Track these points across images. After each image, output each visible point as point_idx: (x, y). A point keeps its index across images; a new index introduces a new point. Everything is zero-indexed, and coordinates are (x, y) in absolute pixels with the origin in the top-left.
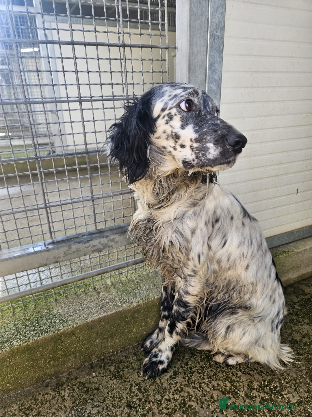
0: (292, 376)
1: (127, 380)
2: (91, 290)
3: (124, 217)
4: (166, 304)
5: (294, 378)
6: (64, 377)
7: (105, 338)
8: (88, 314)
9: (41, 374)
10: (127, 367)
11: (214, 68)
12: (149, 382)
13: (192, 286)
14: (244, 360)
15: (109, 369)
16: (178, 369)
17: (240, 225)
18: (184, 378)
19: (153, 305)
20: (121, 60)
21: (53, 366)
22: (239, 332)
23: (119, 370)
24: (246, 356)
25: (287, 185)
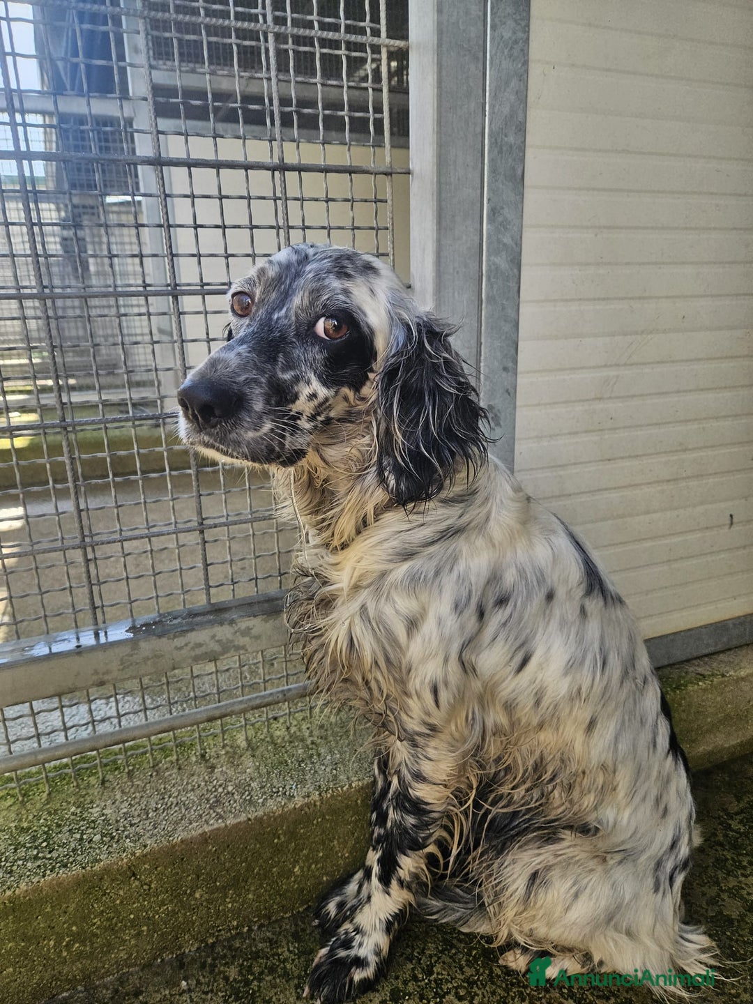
2: (194, 759)
3: (281, 575)
6: (107, 989)
7: (217, 888)
8: (176, 823)
9: (47, 976)
10: (272, 970)
11: (500, 219)
13: (430, 760)
14: (583, 967)
15: (224, 972)
16: (405, 983)
17: (573, 614)
19: (347, 807)
20: (276, 199)
21: (80, 956)
22: (562, 890)
23: (251, 977)
24: (588, 957)
25: (702, 503)
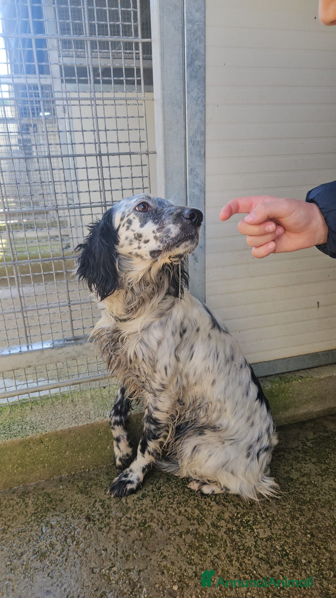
0: (271, 513)
1: (93, 496)
2: (68, 402)
5: (273, 514)
6: (32, 487)
7: (75, 452)
8: (59, 424)
9: (9, 479)
10: (96, 484)
11: (195, 173)
12: (114, 501)
13: (161, 401)
15: (77, 484)
16: (148, 492)
17: (205, 336)
18: (152, 501)
20: (98, 168)
21: (21, 473)
22: (205, 454)
23: (87, 486)
25: (302, 296)
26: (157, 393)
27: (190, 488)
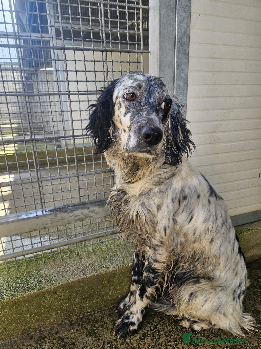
0: (253, 344)
1: (101, 338)
2: (75, 255)
3: (104, 193)
4: (136, 269)
5: (256, 346)
6: (47, 332)
7: (84, 298)
8: (70, 276)
9: (27, 327)
10: (102, 326)
12: (120, 342)
13: (160, 254)
14: (208, 326)
15: (86, 327)
16: (148, 331)
17: (206, 202)
18: (152, 340)
19: (127, 271)
20: (103, 62)
21: (38, 320)
22: (201, 299)
23: (95, 329)
24: (210, 323)
25: (249, 169)
26: (157, 248)
27: (182, 326)
